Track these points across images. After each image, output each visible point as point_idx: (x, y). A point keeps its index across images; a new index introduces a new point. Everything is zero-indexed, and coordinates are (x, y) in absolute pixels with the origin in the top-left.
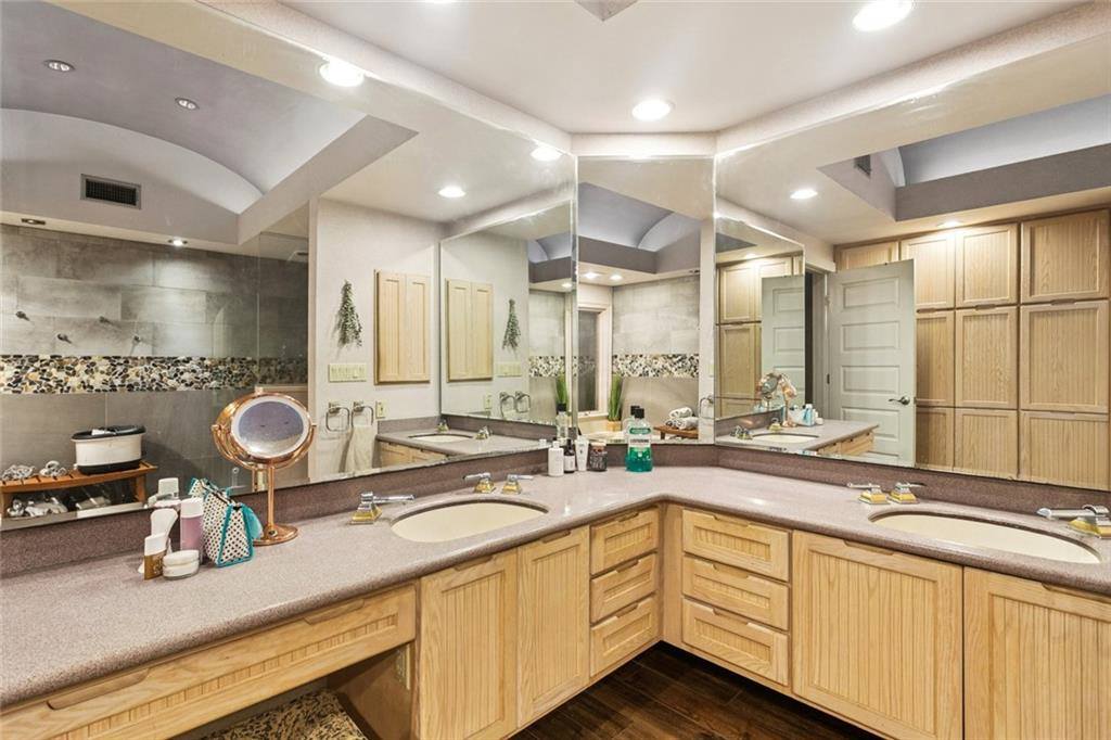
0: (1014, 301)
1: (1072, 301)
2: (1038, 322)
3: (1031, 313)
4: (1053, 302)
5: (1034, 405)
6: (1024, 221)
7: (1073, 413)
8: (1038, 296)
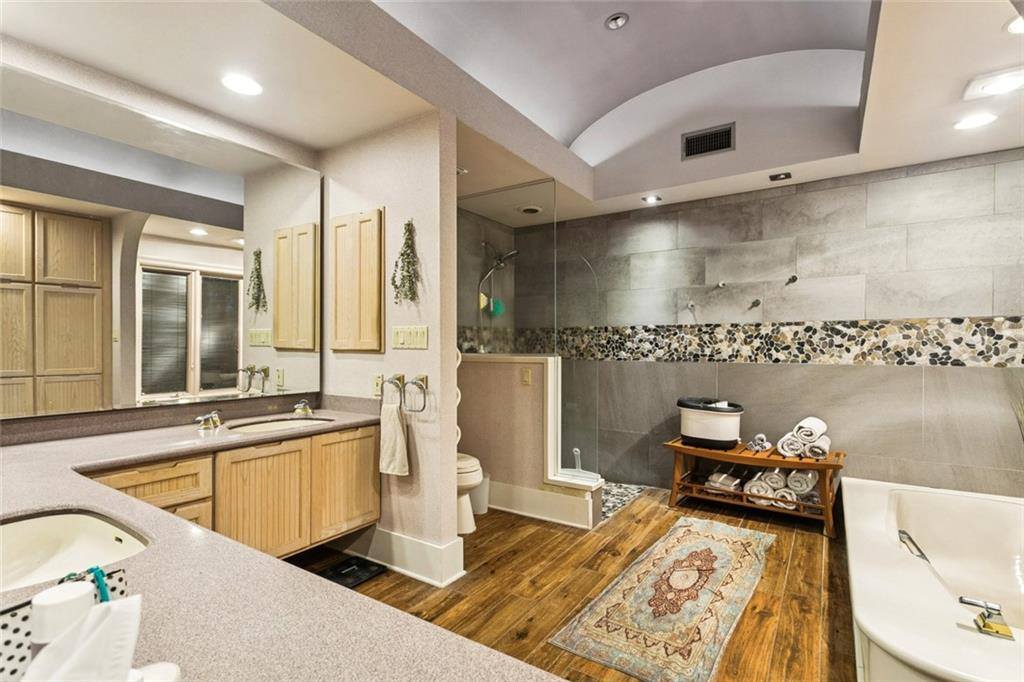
0: (29, 279)
1: (77, 286)
2: (51, 301)
3: (45, 292)
4: (63, 285)
5: (49, 371)
6: (38, 211)
7: (78, 375)
8: (50, 277)
